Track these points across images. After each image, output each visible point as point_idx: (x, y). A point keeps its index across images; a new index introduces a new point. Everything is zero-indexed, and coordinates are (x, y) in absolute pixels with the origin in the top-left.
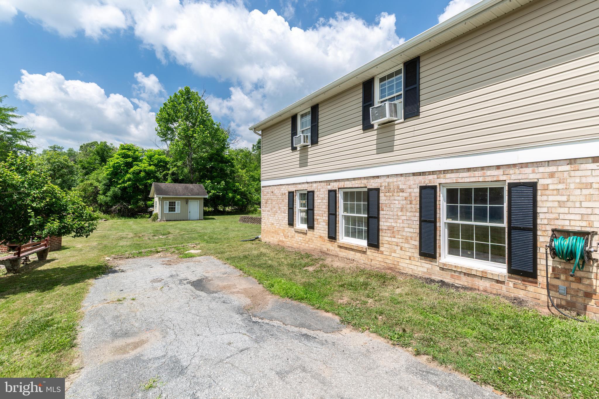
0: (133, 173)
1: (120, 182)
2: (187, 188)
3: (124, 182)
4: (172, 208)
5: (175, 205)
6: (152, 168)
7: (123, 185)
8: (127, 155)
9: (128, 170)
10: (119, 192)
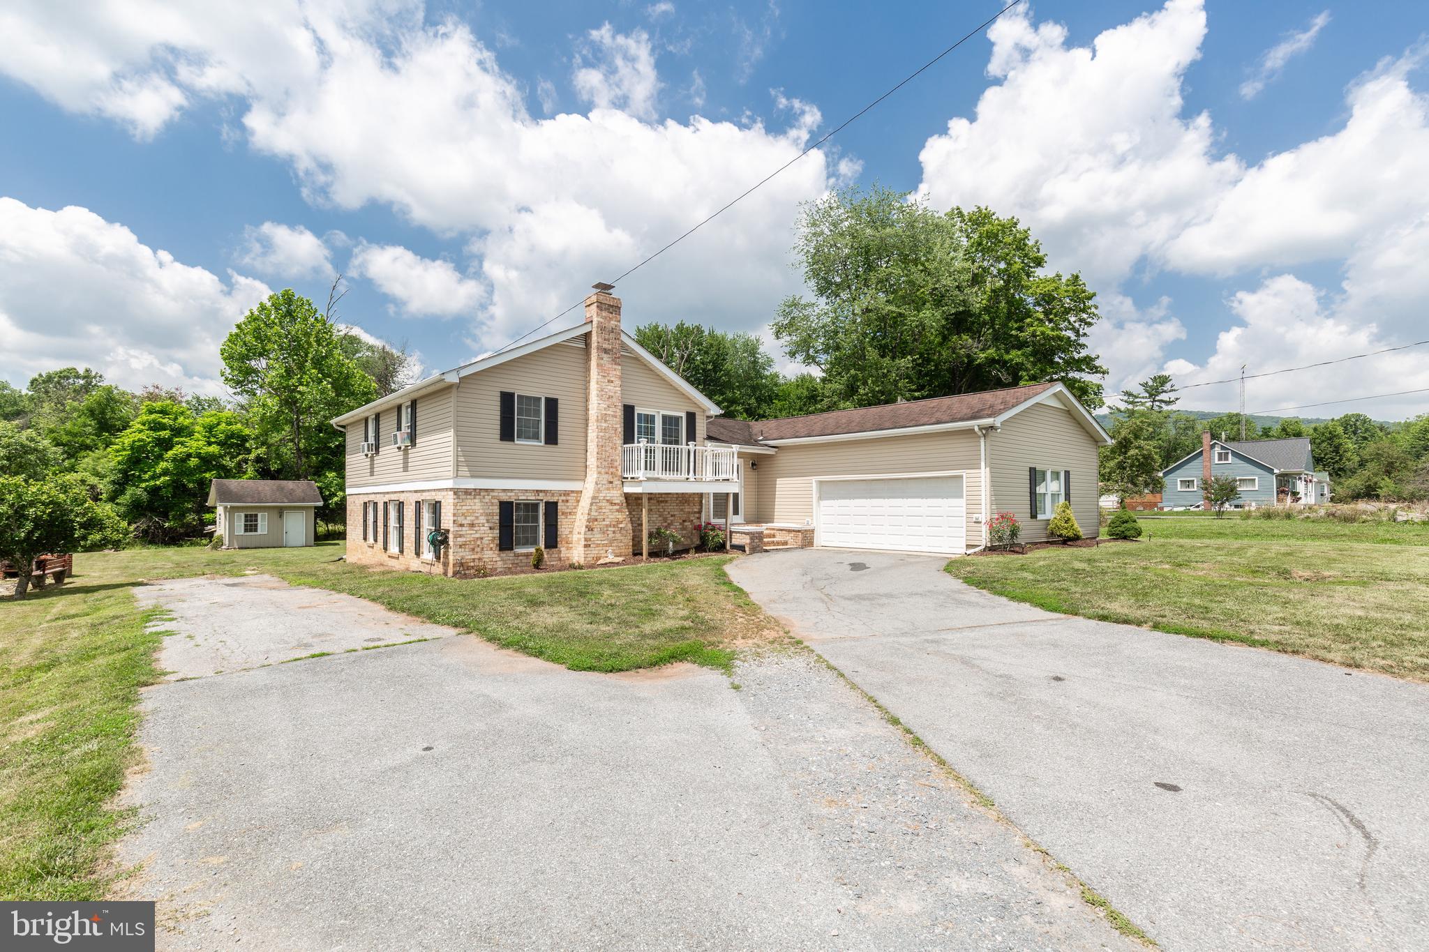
0: (174, 460)
1: (147, 476)
2: (281, 489)
3: (153, 477)
4: (251, 525)
5: (256, 521)
6: (214, 449)
7: (152, 483)
8: (159, 423)
9: (163, 455)
10: (145, 496)
